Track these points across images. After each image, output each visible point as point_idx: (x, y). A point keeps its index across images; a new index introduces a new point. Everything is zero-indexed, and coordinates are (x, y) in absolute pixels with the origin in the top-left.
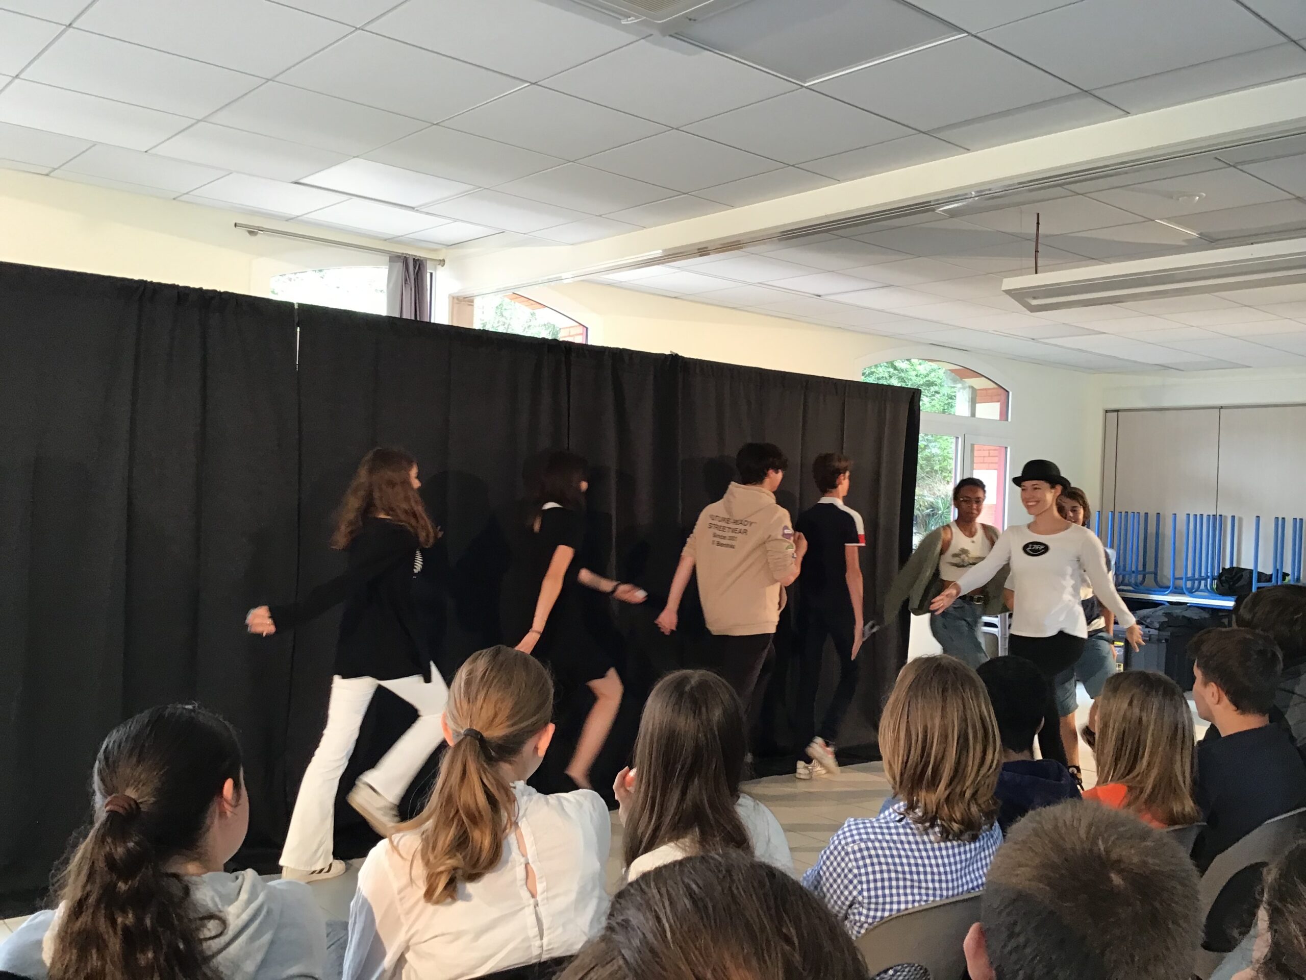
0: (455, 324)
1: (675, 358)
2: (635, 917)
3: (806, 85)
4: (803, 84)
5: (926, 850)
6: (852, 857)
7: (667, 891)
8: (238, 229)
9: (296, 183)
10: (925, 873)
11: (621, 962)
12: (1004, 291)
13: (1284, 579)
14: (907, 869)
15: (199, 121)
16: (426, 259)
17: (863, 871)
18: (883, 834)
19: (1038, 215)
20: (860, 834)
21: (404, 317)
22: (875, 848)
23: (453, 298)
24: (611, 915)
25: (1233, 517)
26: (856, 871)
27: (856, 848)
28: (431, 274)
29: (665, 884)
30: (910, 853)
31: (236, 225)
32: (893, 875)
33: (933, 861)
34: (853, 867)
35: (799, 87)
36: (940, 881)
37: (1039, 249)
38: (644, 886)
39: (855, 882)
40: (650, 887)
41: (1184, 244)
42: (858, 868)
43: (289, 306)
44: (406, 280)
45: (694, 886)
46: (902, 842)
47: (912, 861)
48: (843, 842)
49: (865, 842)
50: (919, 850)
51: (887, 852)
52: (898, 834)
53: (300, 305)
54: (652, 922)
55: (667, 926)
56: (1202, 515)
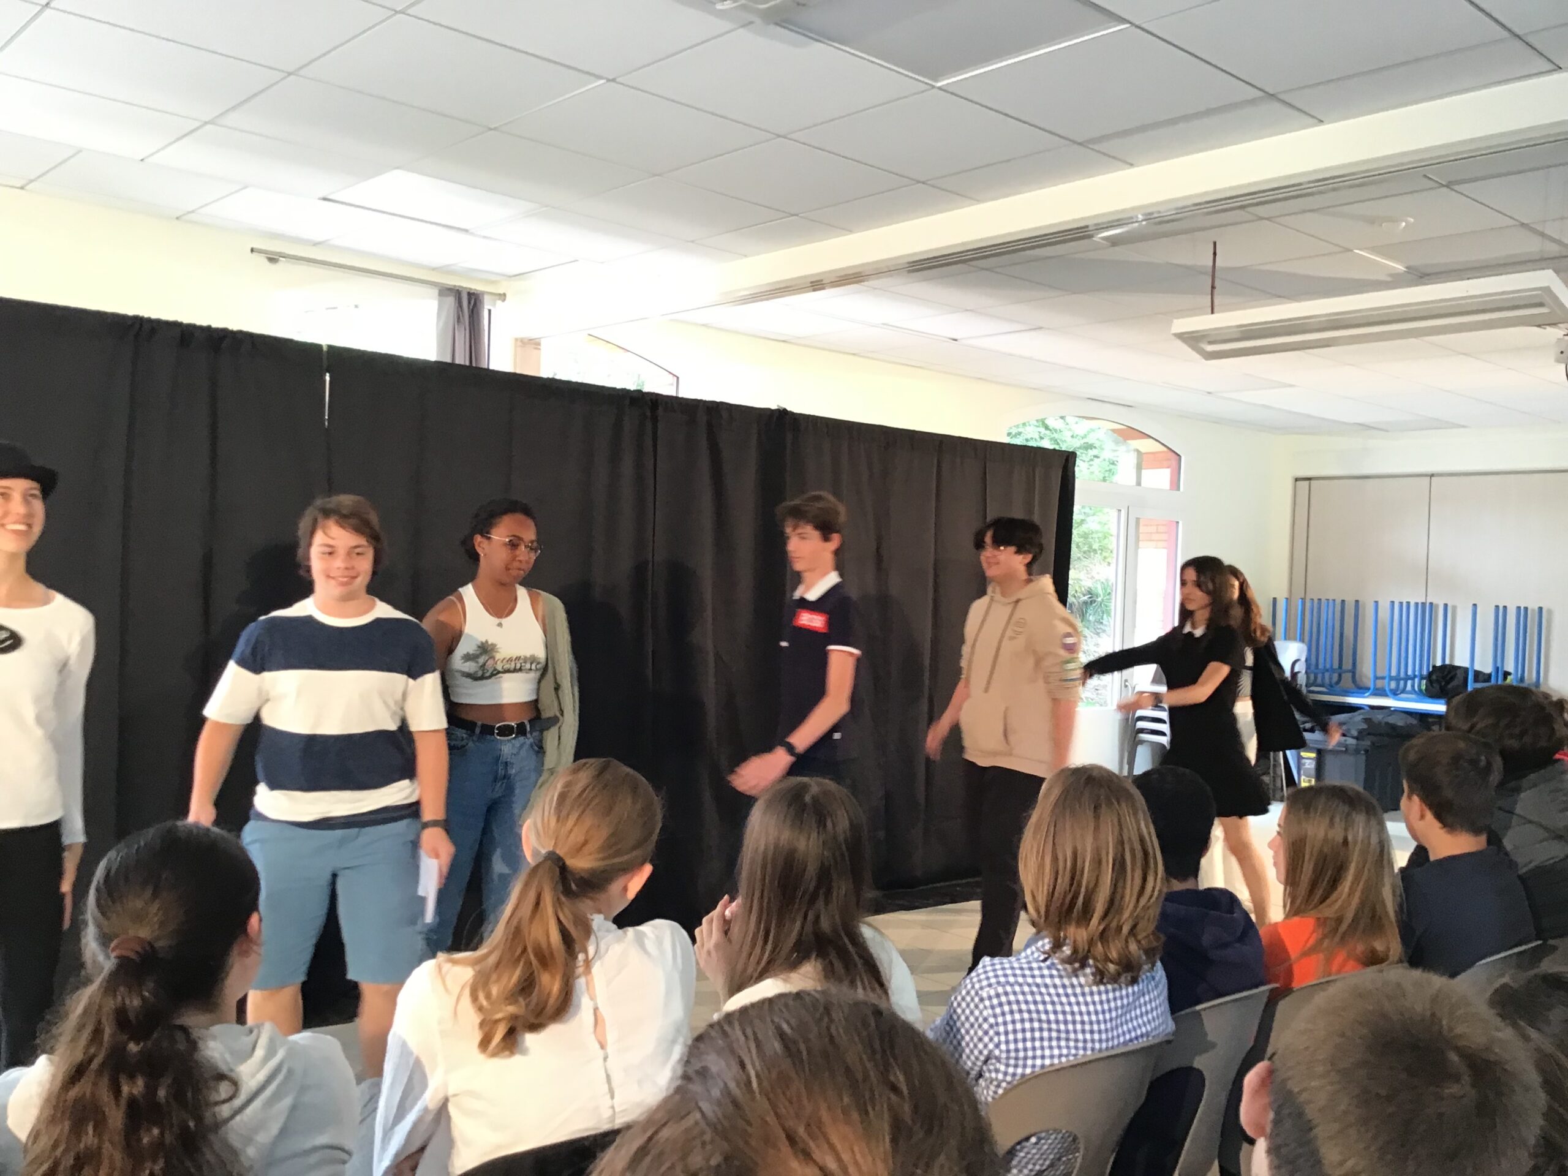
0: (518, 371)
1: (782, 415)
2: (715, 1063)
3: (939, 84)
4: (934, 84)
5: (1075, 995)
6: (987, 1003)
7: (755, 1034)
8: (255, 254)
9: (325, 199)
10: (1074, 1022)
11: (698, 1116)
12: (1176, 335)
13: (1505, 678)
14: (1052, 1017)
15: (206, 123)
16: (483, 293)
17: (1000, 1020)
18: (1024, 976)
19: (1215, 244)
20: (996, 976)
21: (457, 362)
22: (1015, 993)
23: (516, 340)
24: (687, 1062)
25: (1446, 606)
26: (992, 1020)
27: (992, 993)
28: (490, 311)
29: (751, 1023)
30: (1056, 999)
31: (252, 250)
32: (1036, 1025)
33: (1084, 1008)
34: (989, 1015)
35: (928, 87)
36: (1092, 1032)
37: (1217, 284)
38: (726, 1028)
39: (991, 1032)
40: (734, 1029)
41: (1389, 279)
42: (995, 1016)
43: (315, 349)
44: (459, 318)
45: (785, 1026)
46: (1046, 986)
47: (1059, 1008)
48: (977, 986)
49: (1003, 986)
50: (1067, 995)
51: (1029, 998)
52: (1042, 976)
53: (330, 347)
54: (735, 1068)
55: (752, 1073)
56: (1408, 603)
